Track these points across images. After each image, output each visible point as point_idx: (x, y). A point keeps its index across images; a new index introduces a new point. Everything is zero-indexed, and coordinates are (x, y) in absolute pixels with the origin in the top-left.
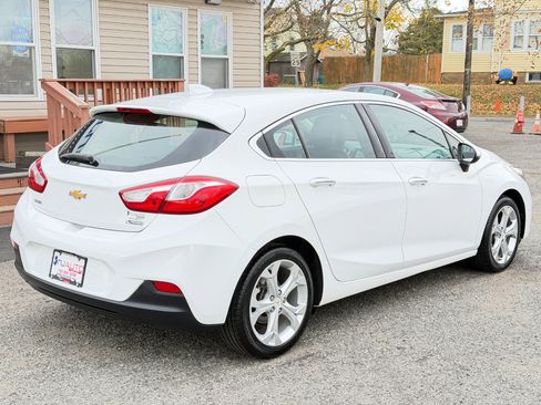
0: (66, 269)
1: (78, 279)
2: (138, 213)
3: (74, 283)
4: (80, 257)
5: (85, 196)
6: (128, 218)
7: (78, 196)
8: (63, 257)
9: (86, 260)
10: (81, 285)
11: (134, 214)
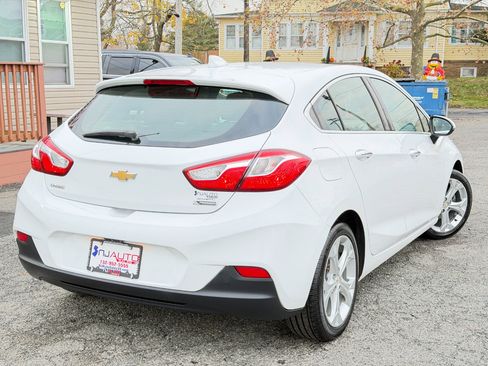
0: (114, 260)
1: (133, 269)
2: (209, 193)
3: (127, 275)
4: (131, 246)
5: (134, 177)
6: (196, 198)
7: (123, 176)
8: (107, 247)
9: (141, 248)
10: (136, 277)
11: (204, 195)
